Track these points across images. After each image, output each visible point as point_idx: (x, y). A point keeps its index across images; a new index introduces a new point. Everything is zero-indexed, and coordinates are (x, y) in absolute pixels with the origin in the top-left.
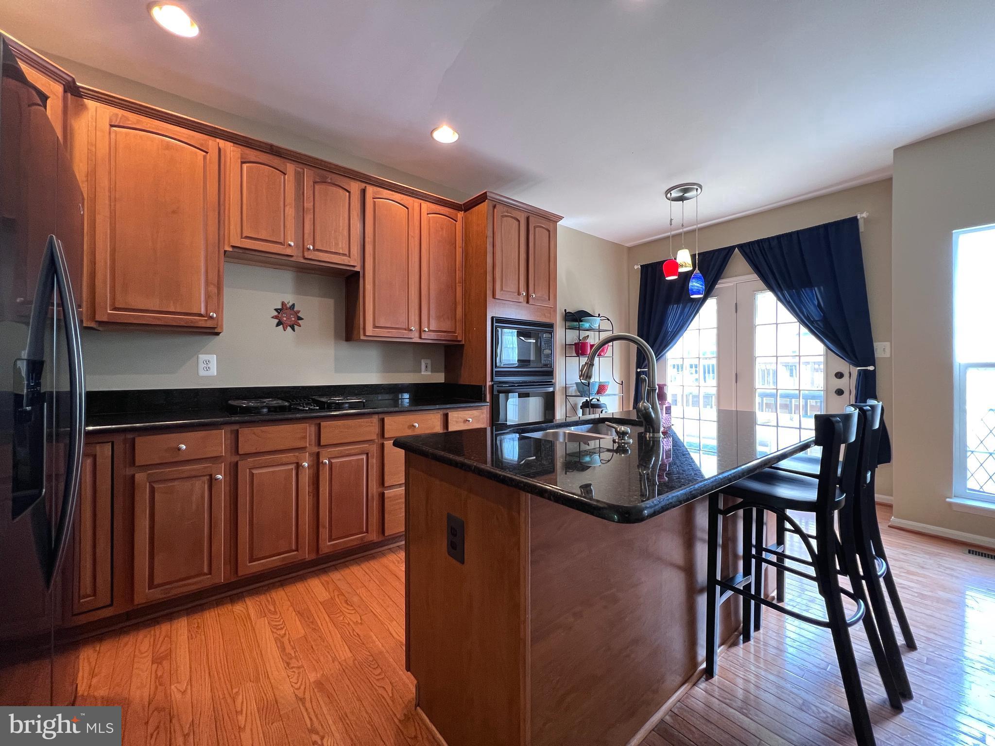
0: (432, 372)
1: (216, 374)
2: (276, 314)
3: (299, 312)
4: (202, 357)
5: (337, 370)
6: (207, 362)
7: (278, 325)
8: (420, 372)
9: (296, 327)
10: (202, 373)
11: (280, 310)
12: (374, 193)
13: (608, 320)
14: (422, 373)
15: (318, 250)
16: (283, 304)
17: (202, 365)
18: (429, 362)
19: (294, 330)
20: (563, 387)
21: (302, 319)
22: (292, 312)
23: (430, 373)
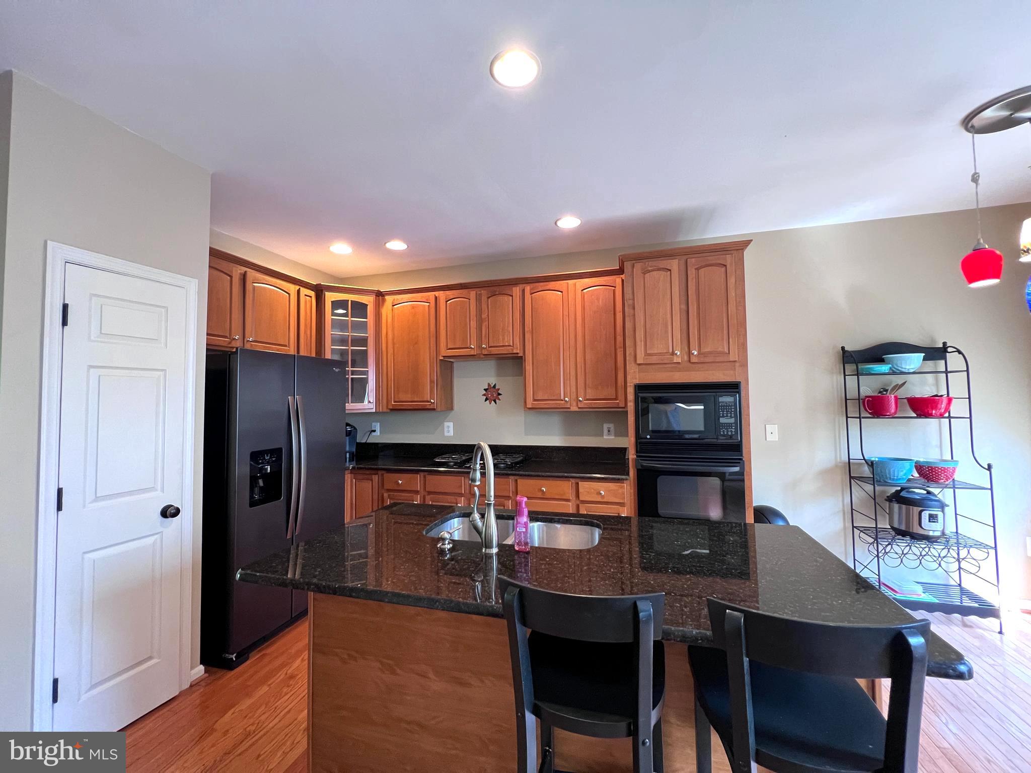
0: (615, 436)
1: (452, 435)
2: (485, 392)
3: (499, 389)
4: (446, 424)
5: (527, 433)
6: (448, 427)
7: (486, 400)
8: (603, 436)
9: (497, 401)
10: (446, 434)
11: (487, 389)
12: (531, 290)
13: (960, 352)
14: (605, 437)
15: (491, 347)
16: (489, 385)
17: (446, 429)
18: (611, 426)
19: (496, 403)
20: (845, 463)
21: (501, 395)
22: (494, 390)
23: (613, 437)
